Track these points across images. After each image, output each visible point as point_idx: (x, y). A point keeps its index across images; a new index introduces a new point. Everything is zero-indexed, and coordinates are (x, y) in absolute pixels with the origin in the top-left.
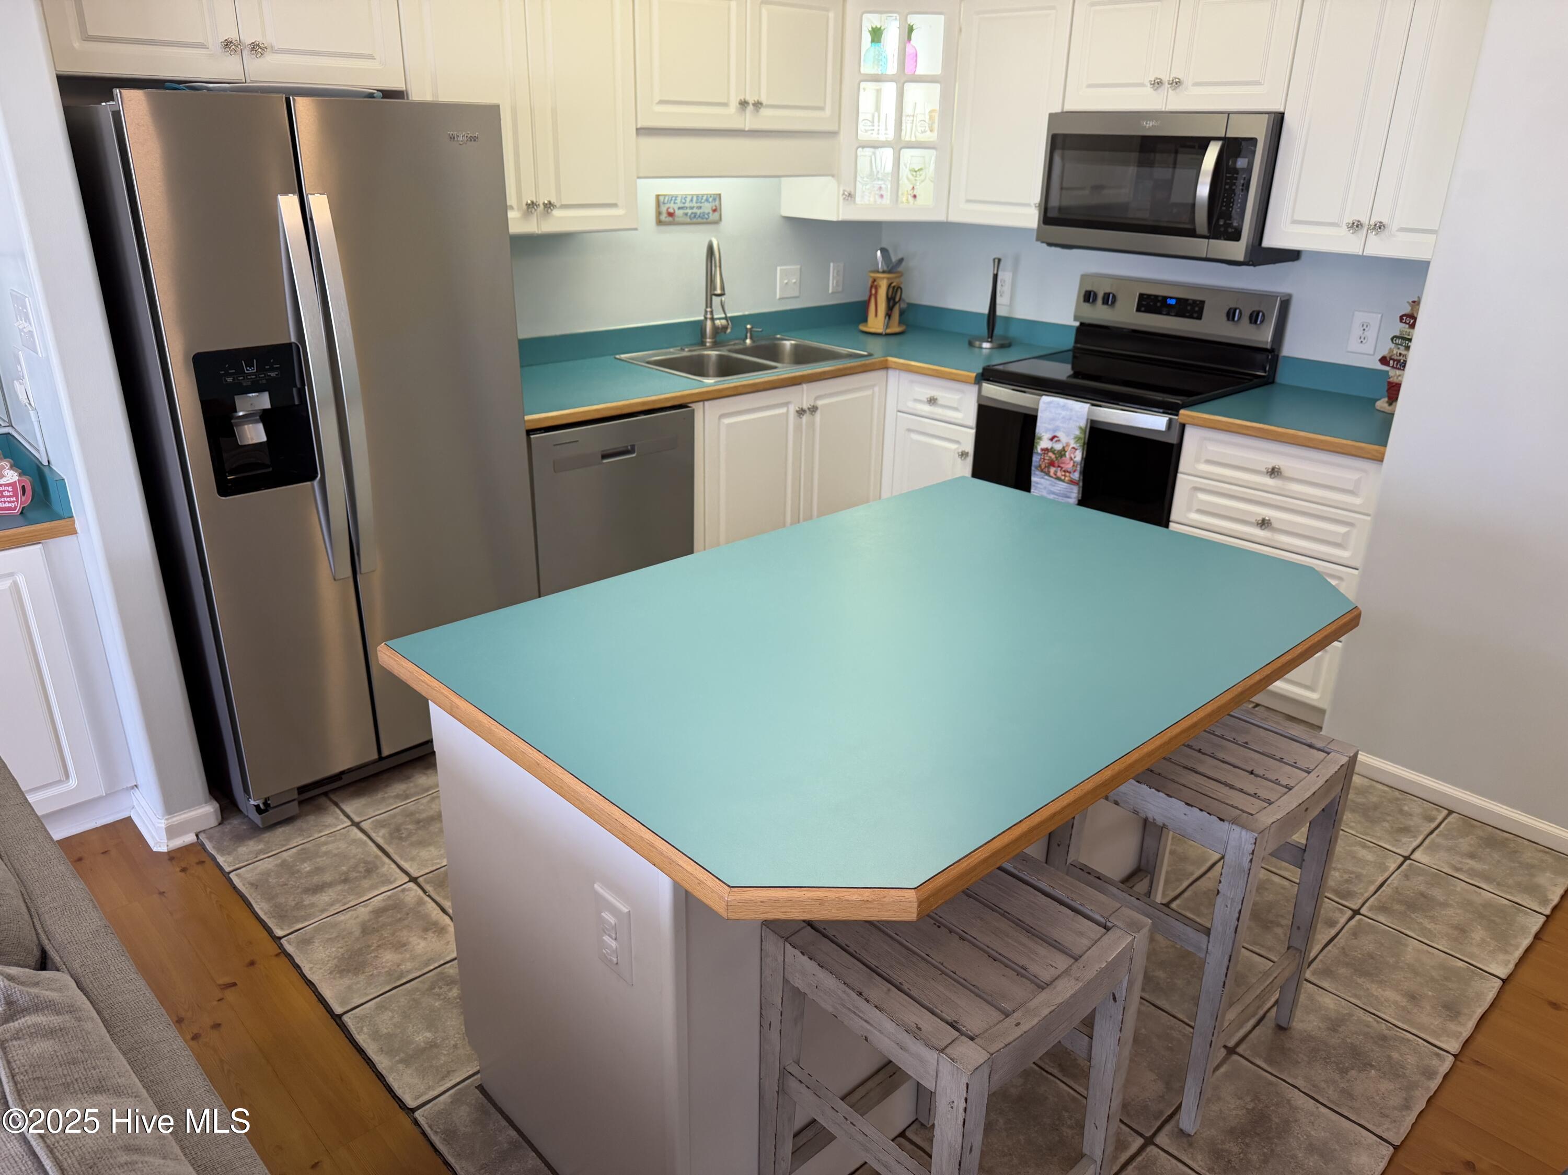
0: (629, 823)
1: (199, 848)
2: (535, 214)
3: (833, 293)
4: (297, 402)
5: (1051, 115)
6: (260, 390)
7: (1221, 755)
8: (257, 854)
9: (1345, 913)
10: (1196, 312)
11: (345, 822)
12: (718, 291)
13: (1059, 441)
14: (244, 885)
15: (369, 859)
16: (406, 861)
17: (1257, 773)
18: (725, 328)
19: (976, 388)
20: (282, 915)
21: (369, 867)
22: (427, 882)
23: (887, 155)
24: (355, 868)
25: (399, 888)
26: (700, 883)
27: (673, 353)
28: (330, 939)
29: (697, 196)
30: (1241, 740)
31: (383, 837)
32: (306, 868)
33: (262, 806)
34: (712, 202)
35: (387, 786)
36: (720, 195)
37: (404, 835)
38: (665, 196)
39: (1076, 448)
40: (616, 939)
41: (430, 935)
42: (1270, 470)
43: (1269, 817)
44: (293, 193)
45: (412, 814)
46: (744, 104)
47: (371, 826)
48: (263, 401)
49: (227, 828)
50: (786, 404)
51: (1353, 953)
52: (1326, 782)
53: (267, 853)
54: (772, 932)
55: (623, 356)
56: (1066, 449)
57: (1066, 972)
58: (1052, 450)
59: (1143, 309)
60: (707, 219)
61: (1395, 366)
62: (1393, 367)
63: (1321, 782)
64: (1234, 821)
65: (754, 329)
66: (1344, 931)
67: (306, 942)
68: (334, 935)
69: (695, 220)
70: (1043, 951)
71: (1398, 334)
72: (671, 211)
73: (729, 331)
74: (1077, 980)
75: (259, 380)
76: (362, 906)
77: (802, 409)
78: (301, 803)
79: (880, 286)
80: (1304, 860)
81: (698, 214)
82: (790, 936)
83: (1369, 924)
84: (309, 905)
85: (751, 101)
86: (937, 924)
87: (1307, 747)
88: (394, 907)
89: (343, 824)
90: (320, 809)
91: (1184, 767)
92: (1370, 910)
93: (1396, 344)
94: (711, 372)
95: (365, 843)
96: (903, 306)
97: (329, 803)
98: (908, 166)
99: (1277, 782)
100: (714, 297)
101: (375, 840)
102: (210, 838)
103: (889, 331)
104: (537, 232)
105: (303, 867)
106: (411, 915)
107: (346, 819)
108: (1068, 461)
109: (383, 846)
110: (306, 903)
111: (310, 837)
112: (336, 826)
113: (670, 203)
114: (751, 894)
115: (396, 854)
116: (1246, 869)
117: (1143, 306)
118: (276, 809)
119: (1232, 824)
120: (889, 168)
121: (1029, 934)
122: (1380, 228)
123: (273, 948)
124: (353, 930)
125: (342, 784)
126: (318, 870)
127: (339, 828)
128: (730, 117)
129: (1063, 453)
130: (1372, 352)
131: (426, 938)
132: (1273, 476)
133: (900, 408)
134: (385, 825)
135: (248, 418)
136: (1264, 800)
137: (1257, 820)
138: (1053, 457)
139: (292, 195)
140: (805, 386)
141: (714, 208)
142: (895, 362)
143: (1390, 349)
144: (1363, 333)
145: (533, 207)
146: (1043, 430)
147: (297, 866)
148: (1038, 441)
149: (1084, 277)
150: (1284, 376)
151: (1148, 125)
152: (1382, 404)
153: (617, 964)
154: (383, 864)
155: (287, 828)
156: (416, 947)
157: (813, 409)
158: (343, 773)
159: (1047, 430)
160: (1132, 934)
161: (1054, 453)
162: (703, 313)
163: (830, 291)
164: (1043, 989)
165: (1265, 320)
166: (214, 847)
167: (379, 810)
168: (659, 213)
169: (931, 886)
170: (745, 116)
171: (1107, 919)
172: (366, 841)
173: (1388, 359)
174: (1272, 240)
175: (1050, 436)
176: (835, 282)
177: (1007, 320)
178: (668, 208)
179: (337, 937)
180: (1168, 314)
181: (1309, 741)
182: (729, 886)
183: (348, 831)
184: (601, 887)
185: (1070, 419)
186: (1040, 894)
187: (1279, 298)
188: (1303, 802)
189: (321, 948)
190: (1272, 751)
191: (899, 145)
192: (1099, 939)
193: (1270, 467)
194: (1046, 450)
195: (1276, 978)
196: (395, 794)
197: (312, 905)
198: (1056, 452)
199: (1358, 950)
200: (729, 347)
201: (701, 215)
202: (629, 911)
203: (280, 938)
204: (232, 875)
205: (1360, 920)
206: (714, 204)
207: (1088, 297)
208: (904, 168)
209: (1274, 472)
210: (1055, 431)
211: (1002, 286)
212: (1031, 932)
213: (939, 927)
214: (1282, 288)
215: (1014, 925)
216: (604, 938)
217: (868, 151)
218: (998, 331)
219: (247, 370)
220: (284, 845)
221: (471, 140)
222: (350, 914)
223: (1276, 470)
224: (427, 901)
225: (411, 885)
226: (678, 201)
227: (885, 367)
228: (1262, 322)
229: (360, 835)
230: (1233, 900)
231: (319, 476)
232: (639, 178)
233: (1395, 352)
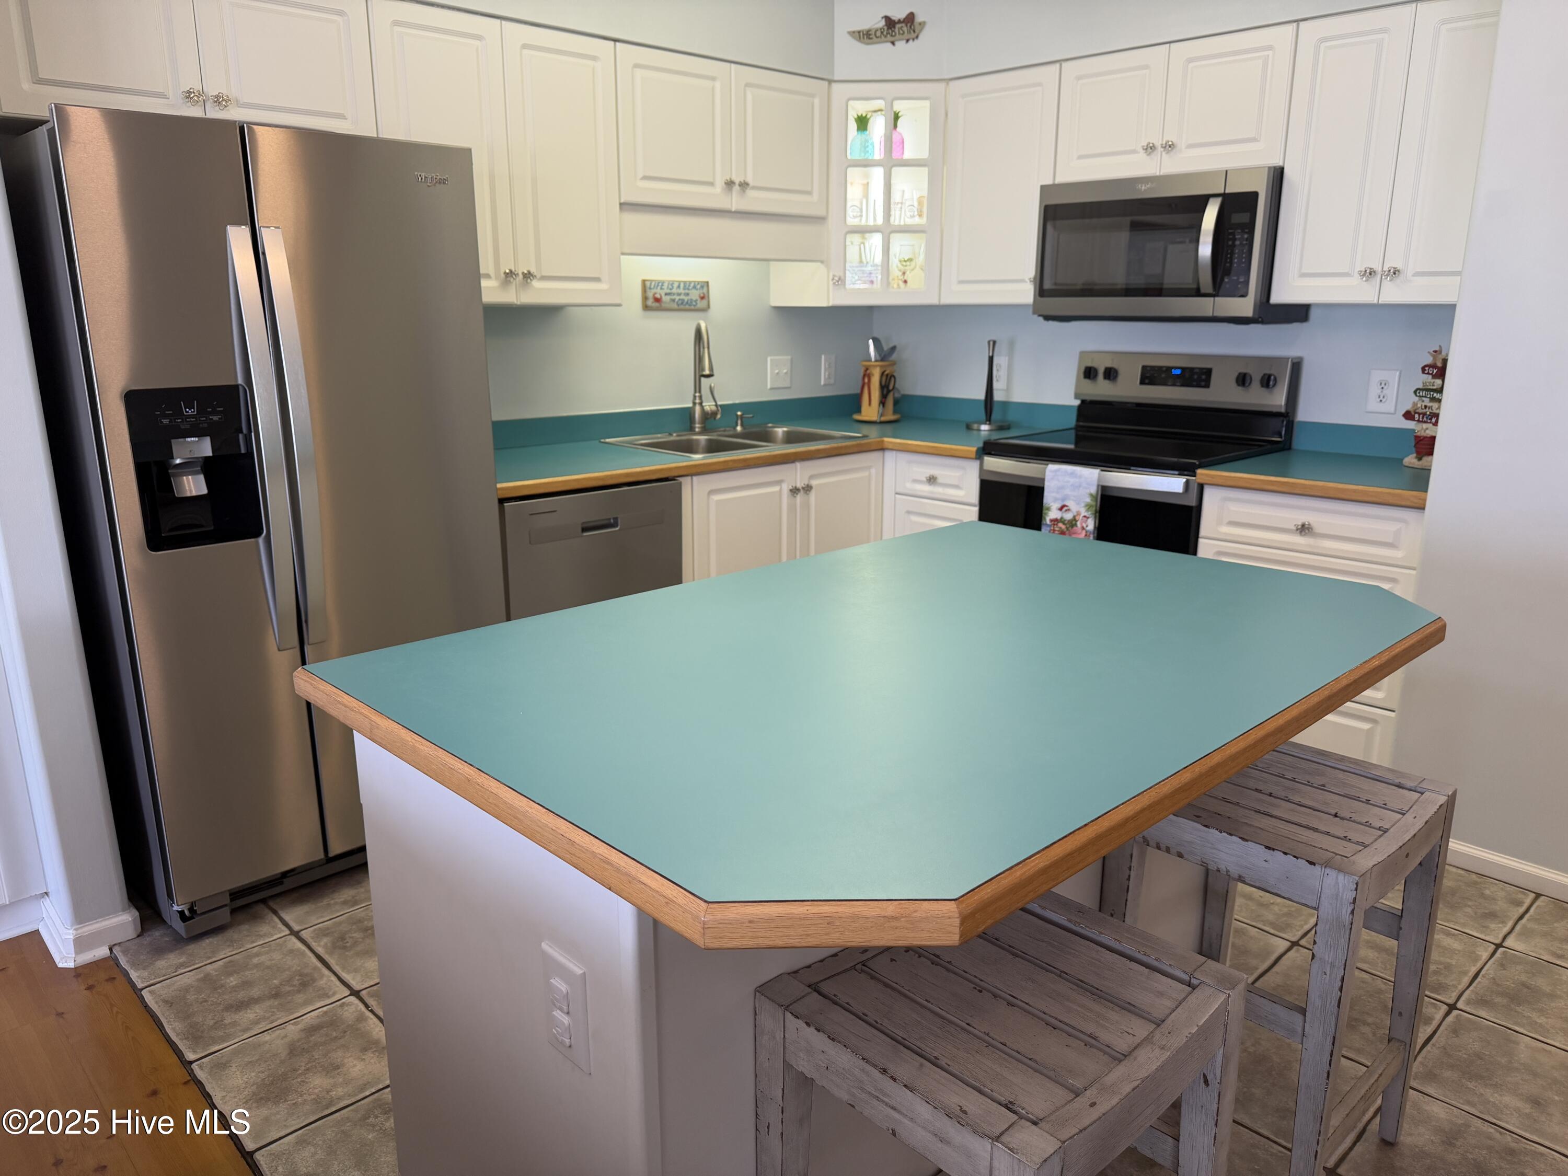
0: (577, 837)
1: (112, 963)
2: (514, 283)
3: (825, 385)
4: (243, 451)
5: (1043, 187)
6: (200, 434)
7: (1297, 799)
8: (176, 968)
9: (1440, 1008)
10: (1204, 380)
11: (283, 931)
12: (707, 372)
13: (1069, 510)
14: (157, 1003)
15: (306, 971)
16: (349, 972)
17: (1342, 815)
18: (714, 414)
19: (975, 465)
20: (196, 1036)
21: (305, 980)
22: (371, 995)
23: (876, 240)
24: (289, 981)
25: (337, 1003)
26: (669, 901)
27: (658, 438)
28: (251, 1062)
29: (685, 283)
30: (1318, 781)
31: (325, 946)
32: (232, 982)
33: (187, 913)
34: (700, 289)
35: (334, 891)
36: (707, 283)
37: (348, 945)
38: (651, 281)
39: (1088, 516)
40: (568, 1013)
41: (369, 1054)
42: (1300, 527)
43: (1367, 860)
44: (245, 224)
45: (360, 921)
46: (730, 184)
47: (312, 935)
48: (205, 448)
49: (147, 940)
50: (779, 482)
51: (1458, 1053)
52: (1426, 823)
53: (188, 967)
54: (767, 1000)
55: (608, 440)
56: (1077, 518)
57: (1148, 1040)
58: (1061, 520)
59: (1147, 381)
60: (695, 306)
61: (1421, 419)
62: (1419, 421)
63: (1420, 824)
64: (1327, 864)
65: (745, 416)
66: (1442, 1028)
67: (221, 1066)
68: (256, 1057)
69: (682, 307)
70: (1114, 1015)
71: (1421, 386)
72: (658, 296)
73: (719, 416)
74: (1163, 1048)
75: (200, 423)
76: (292, 1024)
77: (796, 487)
78: (233, 911)
79: (873, 375)
80: (1401, 928)
81: (686, 300)
82: (791, 1004)
83: (1470, 1020)
84: (230, 1023)
85: (737, 182)
86: (978, 988)
87: (1396, 788)
88: (330, 1023)
89: (280, 933)
90: (256, 918)
91: (1256, 811)
92: (1467, 1004)
93: (1420, 396)
94: (701, 450)
95: (303, 954)
96: (897, 395)
97: (267, 911)
98: (898, 255)
99: (1368, 825)
100: (703, 379)
101: (315, 950)
102: (125, 952)
103: (883, 419)
104: (516, 302)
105: (228, 981)
106: (348, 1033)
107: (284, 928)
108: (1080, 531)
109: (324, 957)
110: (226, 1022)
111: (240, 948)
112: (272, 935)
113: (657, 288)
114: (735, 912)
115: (337, 964)
116: (1347, 923)
117: (1147, 378)
118: (203, 916)
119: (1325, 867)
120: (878, 259)
121: (1093, 996)
122: (1395, 274)
123: (180, 1074)
124: (279, 1051)
125: (283, 890)
126: (246, 984)
127: (275, 937)
128: (715, 197)
129: (1074, 522)
130: (1392, 410)
131: (364, 1059)
132: (1303, 533)
133: (898, 490)
134: (328, 934)
135: (187, 466)
136: (1358, 843)
137: (1354, 863)
138: (1063, 527)
139: (244, 227)
140: (798, 465)
141: (702, 295)
142: (891, 443)
143: (1414, 403)
144: (1382, 392)
145: (512, 277)
146: (1051, 499)
147: (222, 980)
148: (1046, 511)
149: (1083, 354)
150: (1300, 441)
151: (1143, 188)
152: (1410, 460)
153: (570, 1046)
154: (322, 976)
155: (216, 939)
156: (351, 1070)
157: (808, 489)
158: (285, 874)
159: (1056, 500)
160: (1225, 991)
161: (1064, 524)
162: (691, 398)
163: (822, 383)
164: (1120, 1061)
165: (1277, 384)
166: (127, 962)
167: (322, 917)
168: (645, 298)
169: (977, 897)
170: (732, 196)
171: (1191, 975)
172: (304, 951)
173: (1413, 413)
174: (1279, 296)
175: (1059, 506)
176: (827, 374)
177: (1005, 404)
178: (655, 293)
179: (259, 1059)
180: (1174, 385)
181: (1397, 781)
182: (705, 901)
183: (285, 941)
184: (550, 946)
185: (1080, 486)
186: (1104, 950)
187: (1290, 360)
188: (1404, 845)
189: (238, 1073)
190: (1352, 792)
191: (888, 230)
192: (1184, 999)
193: (1300, 523)
194: (1055, 521)
195: (1381, 1075)
196: (342, 900)
197: (234, 1024)
198: (1066, 522)
199: (1462, 1049)
200: (719, 433)
201: (689, 302)
202: (585, 973)
203: (191, 1063)
204: (144, 993)
205: (1457, 1016)
206: (701, 291)
207: (1089, 373)
208: (894, 258)
209: (1304, 529)
210: (1063, 500)
211: (998, 370)
212: (1098, 994)
213: (981, 991)
214: (1292, 352)
215: (1075, 987)
216: (554, 1013)
217: (856, 239)
218: (996, 415)
219: (187, 412)
220: (209, 958)
221: (440, 183)
222: (278, 1032)
223: (1306, 526)
224: (368, 1017)
225: (352, 999)
226: (665, 286)
227: (882, 448)
228: (1274, 385)
229: (299, 945)
230: (1332, 966)
231: (265, 531)
232: (623, 254)
233: (1419, 405)
